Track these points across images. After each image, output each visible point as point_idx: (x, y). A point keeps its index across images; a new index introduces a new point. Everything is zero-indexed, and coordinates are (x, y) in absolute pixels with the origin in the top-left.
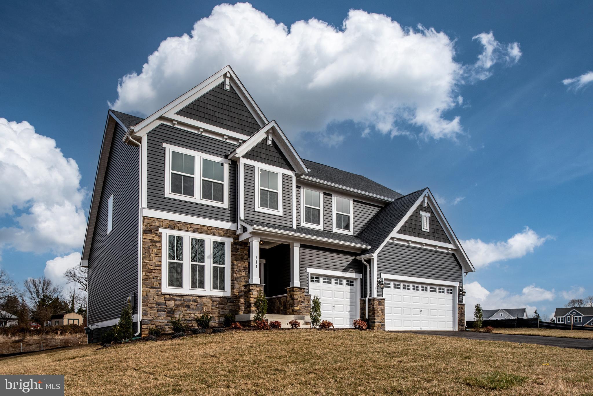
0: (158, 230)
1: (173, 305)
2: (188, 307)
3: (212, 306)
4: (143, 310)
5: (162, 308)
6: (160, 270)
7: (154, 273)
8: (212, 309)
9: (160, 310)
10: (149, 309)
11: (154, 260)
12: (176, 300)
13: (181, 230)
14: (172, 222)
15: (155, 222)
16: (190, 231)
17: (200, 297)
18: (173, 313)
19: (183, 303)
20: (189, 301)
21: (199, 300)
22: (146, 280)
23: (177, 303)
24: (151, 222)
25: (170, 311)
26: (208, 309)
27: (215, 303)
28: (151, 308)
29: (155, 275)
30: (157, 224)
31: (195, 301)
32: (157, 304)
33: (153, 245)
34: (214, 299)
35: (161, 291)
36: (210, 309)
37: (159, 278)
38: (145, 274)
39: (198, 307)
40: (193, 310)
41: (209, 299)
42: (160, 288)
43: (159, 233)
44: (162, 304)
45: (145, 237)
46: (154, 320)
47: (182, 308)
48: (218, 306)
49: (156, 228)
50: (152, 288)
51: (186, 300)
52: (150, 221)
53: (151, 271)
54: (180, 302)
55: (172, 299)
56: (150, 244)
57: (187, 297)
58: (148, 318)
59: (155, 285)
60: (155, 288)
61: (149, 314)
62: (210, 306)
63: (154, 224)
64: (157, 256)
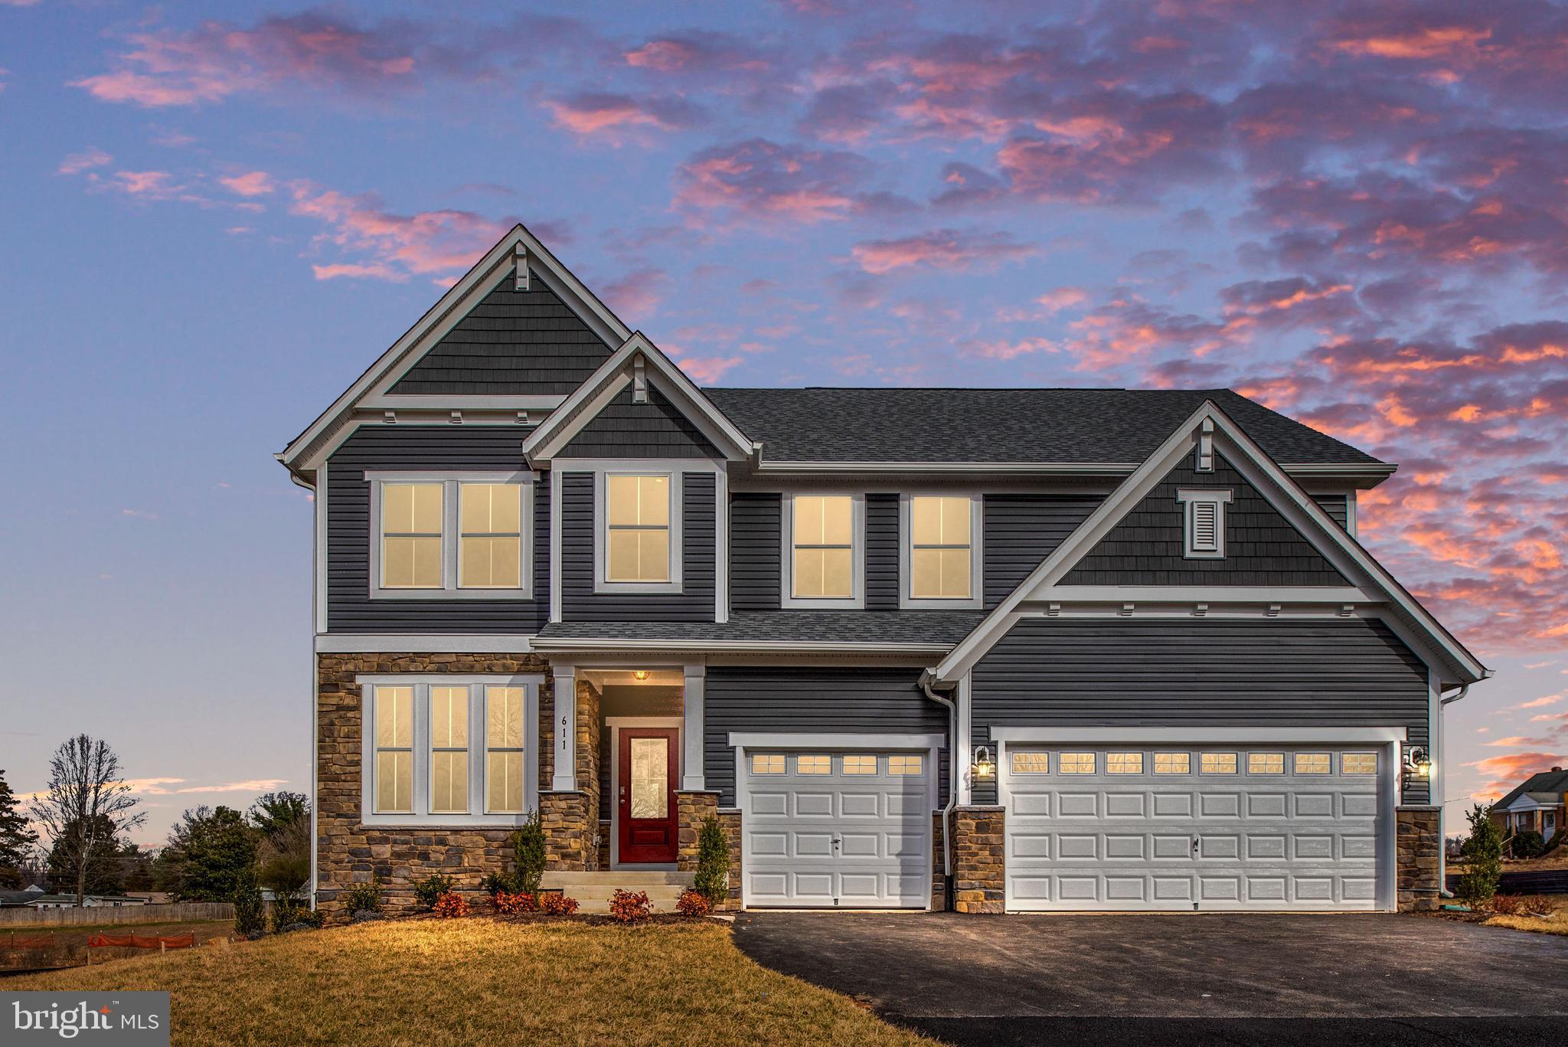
0: (352, 681)
1: (388, 855)
2: (425, 856)
3: (487, 853)
4: (320, 868)
5: (361, 861)
6: (359, 773)
7: (345, 781)
8: (487, 860)
9: (358, 866)
10: (334, 865)
11: (343, 751)
12: (395, 842)
13: (407, 672)
14: (385, 656)
15: (346, 663)
16: (431, 672)
17: (456, 831)
18: (389, 872)
19: (412, 848)
20: (429, 842)
21: (451, 839)
22: (325, 800)
23: (397, 848)
24: (336, 664)
25: (381, 869)
26: (476, 860)
27: (495, 844)
28: (337, 863)
29: (347, 785)
30: (351, 667)
31: (442, 842)
32: (353, 853)
33: (341, 717)
34: (490, 834)
35: (360, 822)
36: (482, 861)
37: (354, 793)
38: (323, 786)
39: (449, 858)
40: (438, 864)
41: (479, 835)
42: (357, 815)
43: (354, 687)
44: (361, 853)
45: (324, 701)
46: (343, 892)
47: (410, 862)
48: (501, 852)
49: (347, 677)
50: (339, 816)
51: (421, 841)
52: (334, 661)
53: (336, 778)
54: (405, 846)
55: (386, 841)
56: (334, 716)
57: (423, 834)
58: (331, 885)
59: (345, 809)
60: (346, 816)
61: (332, 877)
62: (481, 852)
63: (343, 669)
64: (351, 740)
